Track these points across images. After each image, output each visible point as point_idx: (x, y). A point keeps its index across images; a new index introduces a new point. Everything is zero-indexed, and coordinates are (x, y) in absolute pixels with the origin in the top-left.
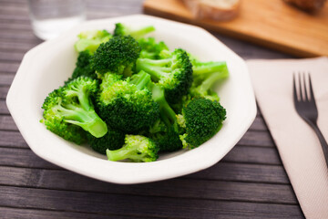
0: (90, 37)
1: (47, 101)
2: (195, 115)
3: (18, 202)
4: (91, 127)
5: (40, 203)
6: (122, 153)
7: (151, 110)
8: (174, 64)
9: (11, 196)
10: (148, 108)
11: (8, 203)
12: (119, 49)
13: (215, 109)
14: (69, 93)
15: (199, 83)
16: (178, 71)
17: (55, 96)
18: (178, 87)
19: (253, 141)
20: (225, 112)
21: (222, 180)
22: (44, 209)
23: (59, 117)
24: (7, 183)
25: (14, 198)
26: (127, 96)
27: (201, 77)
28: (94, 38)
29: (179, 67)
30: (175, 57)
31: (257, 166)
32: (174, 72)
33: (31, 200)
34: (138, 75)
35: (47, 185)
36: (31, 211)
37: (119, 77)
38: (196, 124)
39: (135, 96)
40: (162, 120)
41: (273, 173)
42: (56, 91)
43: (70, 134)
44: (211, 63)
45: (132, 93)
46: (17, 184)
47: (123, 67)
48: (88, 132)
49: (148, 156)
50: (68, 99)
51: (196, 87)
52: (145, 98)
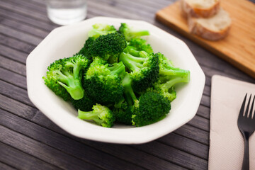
0: (101, 28)
1: (52, 65)
2: (146, 104)
3: (15, 126)
4: (72, 91)
5: (28, 132)
6: (88, 115)
7: (116, 91)
8: (145, 63)
9: (12, 121)
10: (114, 89)
11: (8, 125)
12: (109, 42)
13: (161, 103)
14: (68, 64)
15: (165, 81)
16: (146, 69)
17: (59, 63)
18: (142, 80)
19: (194, 136)
20: (170, 109)
21: (157, 157)
22: (29, 137)
23: (55, 78)
24: (13, 112)
25: (14, 123)
26: (101, 77)
27: (167, 78)
28: (103, 30)
29: (148, 66)
30: (147, 58)
31: (188, 155)
32: (143, 69)
33: (23, 128)
34: (118, 64)
35: (37, 121)
36: (20, 135)
37: (104, 62)
38: (144, 110)
39: (106, 78)
40: (126, 100)
41: (198, 164)
42: (61, 60)
43: (60, 91)
44: (178, 69)
45: (105, 76)
46: (19, 115)
47: (108, 56)
48: (69, 94)
49: (105, 123)
50: (67, 68)
51: (161, 83)
52: (114, 82)
